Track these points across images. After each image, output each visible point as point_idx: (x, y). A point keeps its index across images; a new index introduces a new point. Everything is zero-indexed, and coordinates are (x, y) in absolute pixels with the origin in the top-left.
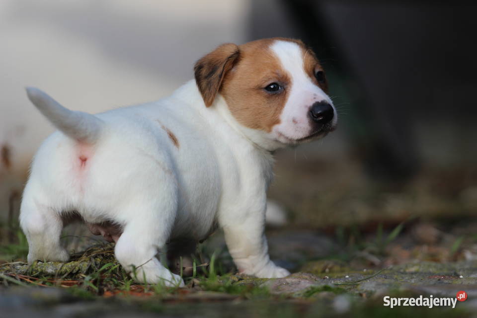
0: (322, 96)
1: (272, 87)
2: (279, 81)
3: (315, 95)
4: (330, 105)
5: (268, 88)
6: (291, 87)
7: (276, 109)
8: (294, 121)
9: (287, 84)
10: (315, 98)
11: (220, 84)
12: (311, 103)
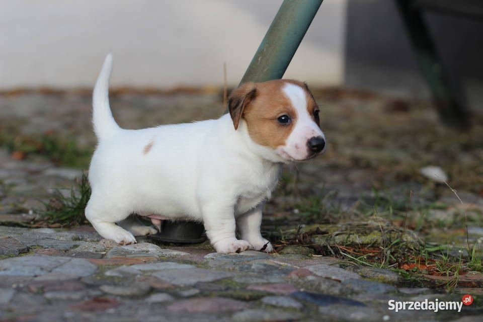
0: (318, 133)
1: (283, 118)
2: (289, 114)
3: (313, 130)
4: (323, 140)
5: (280, 119)
6: (296, 121)
7: (283, 136)
8: (297, 147)
9: (294, 118)
10: (313, 133)
11: (242, 113)
12: (310, 137)
